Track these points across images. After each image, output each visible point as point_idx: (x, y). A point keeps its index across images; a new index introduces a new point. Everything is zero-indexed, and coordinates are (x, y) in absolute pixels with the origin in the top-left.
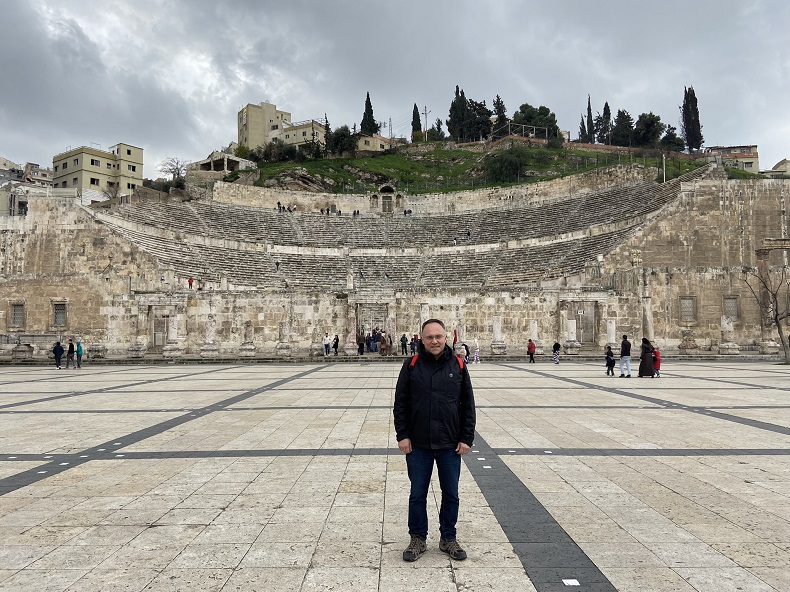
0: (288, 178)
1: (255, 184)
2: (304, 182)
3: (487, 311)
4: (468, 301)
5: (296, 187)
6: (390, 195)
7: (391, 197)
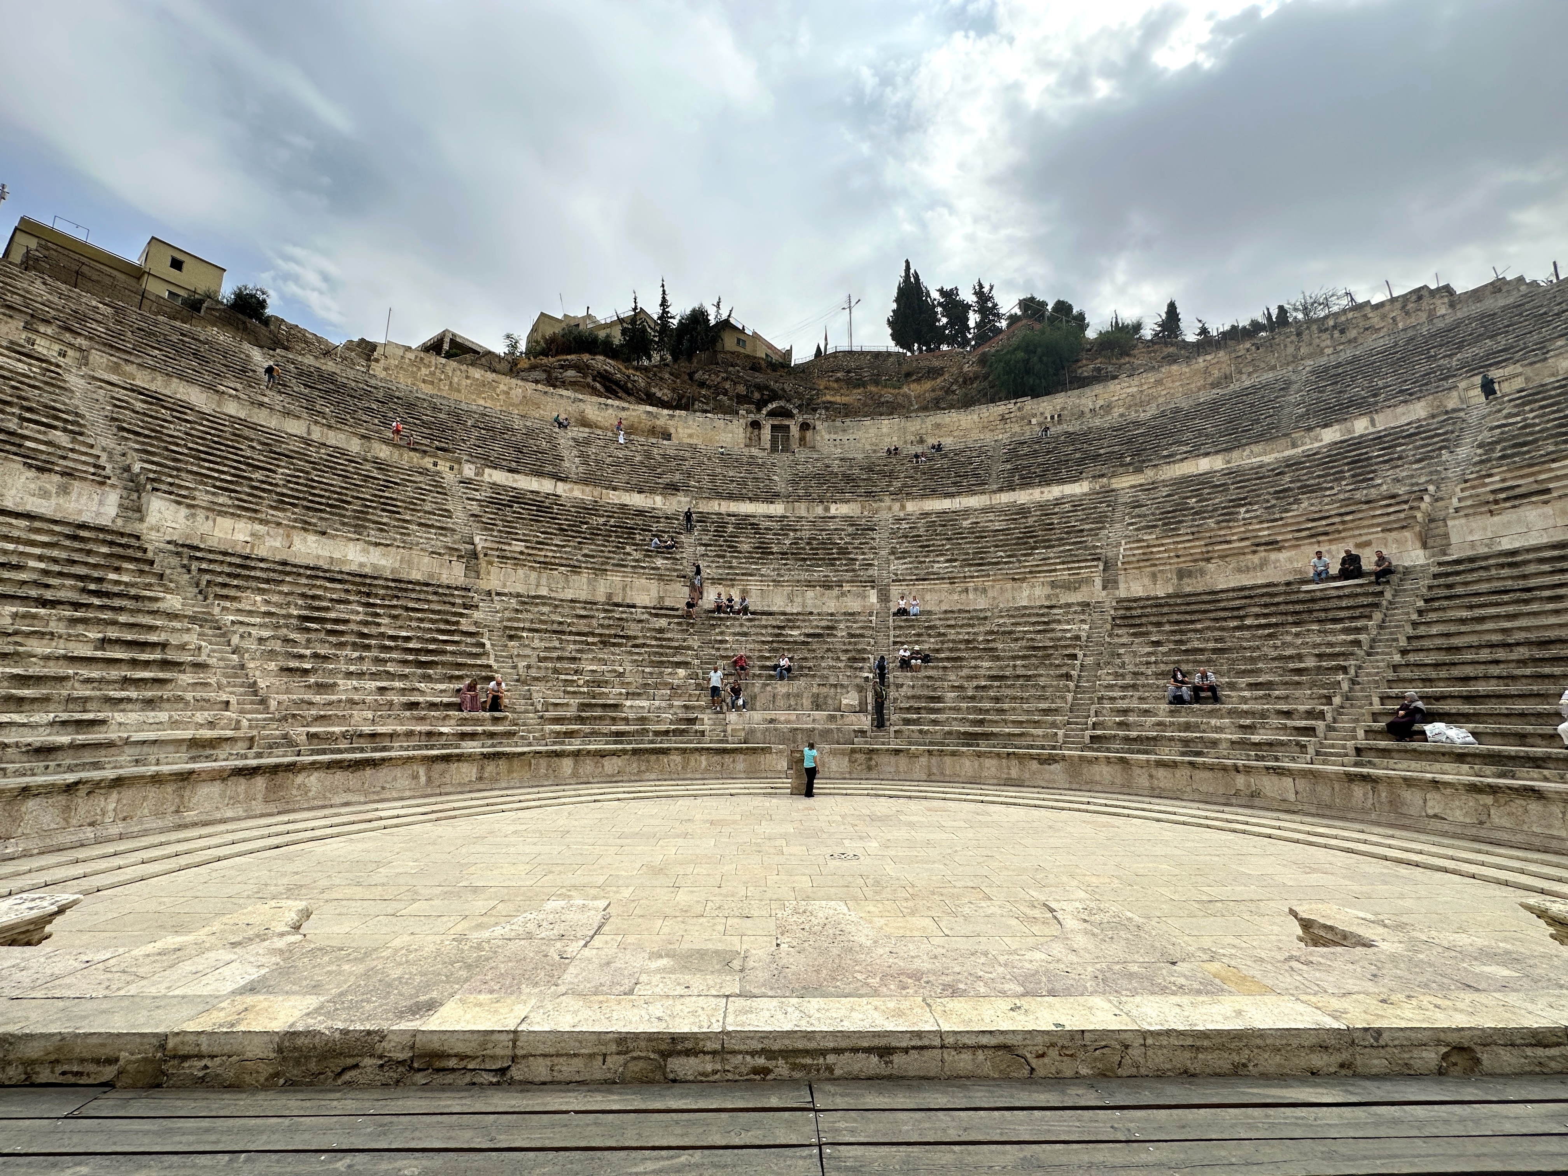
2: (607, 388)
5: (586, 388)
6: (786, 423)
7: (788, 426)
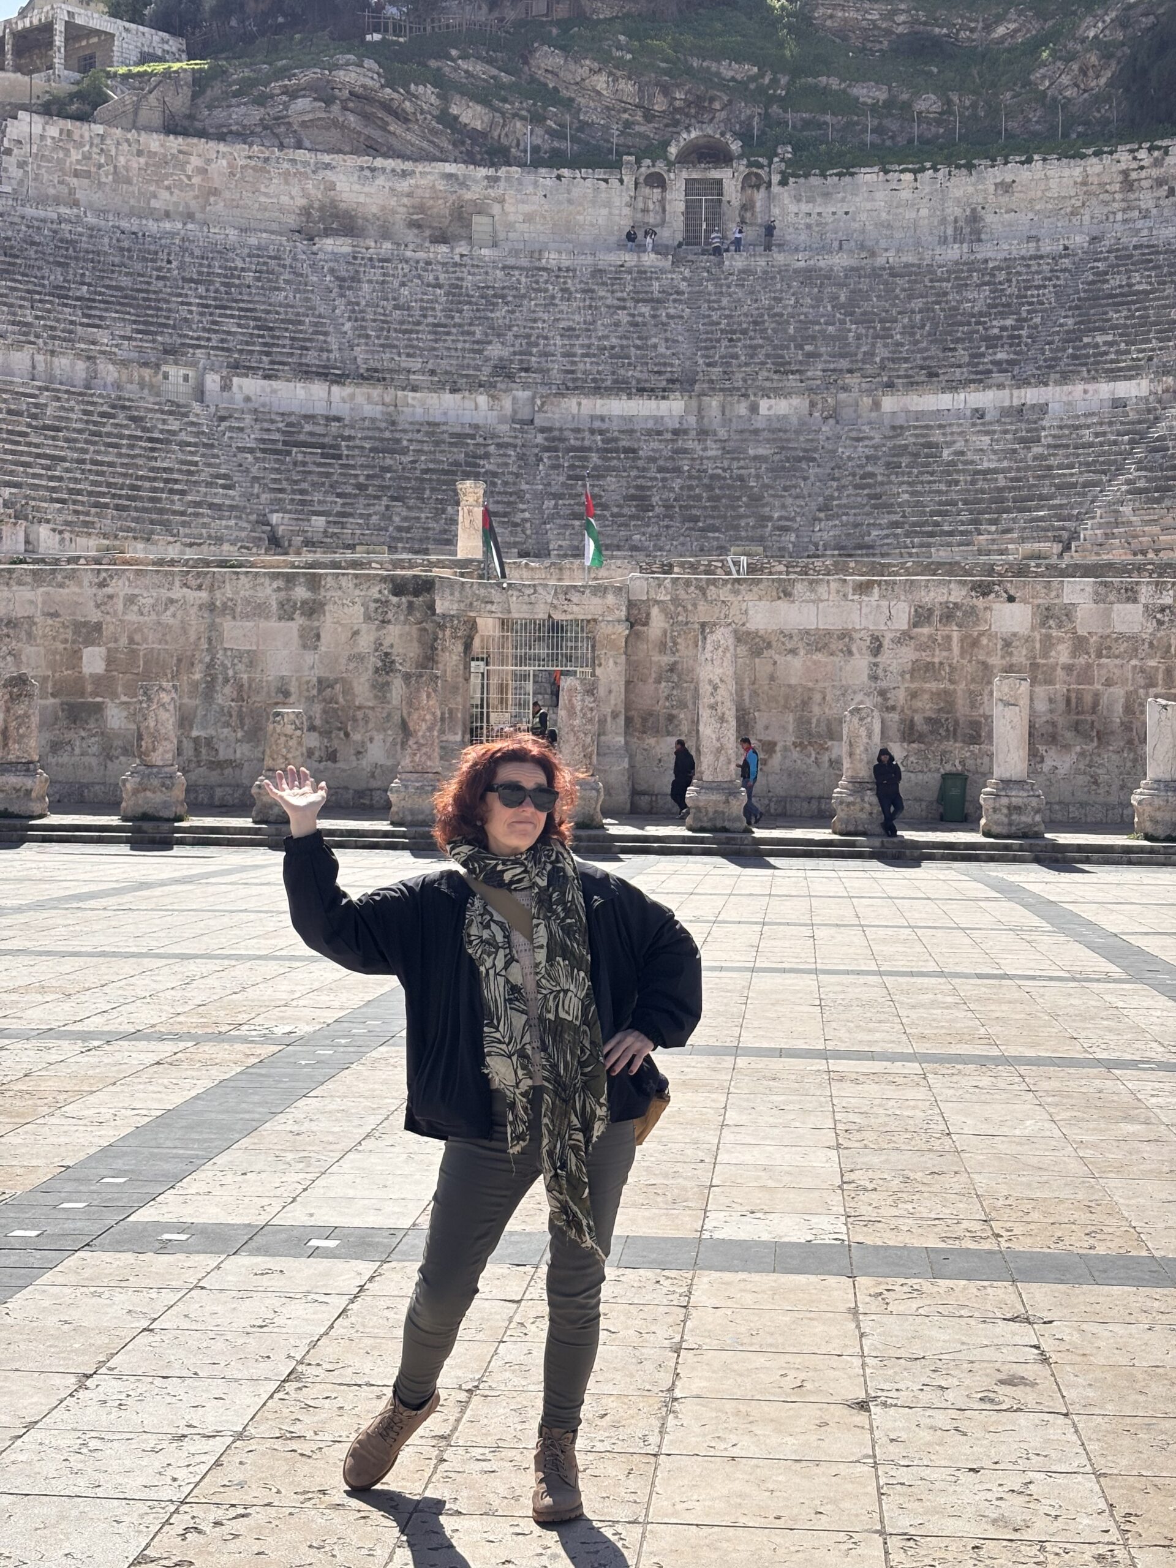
0: (302, 104)
1: (171, 127)
2: (366, 117)
3: (996, 661)
4: (922, 616)
5: (334, 136)
6: (715, 174)
7: (719, 182)
